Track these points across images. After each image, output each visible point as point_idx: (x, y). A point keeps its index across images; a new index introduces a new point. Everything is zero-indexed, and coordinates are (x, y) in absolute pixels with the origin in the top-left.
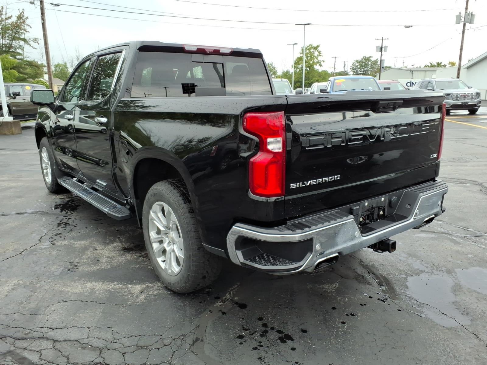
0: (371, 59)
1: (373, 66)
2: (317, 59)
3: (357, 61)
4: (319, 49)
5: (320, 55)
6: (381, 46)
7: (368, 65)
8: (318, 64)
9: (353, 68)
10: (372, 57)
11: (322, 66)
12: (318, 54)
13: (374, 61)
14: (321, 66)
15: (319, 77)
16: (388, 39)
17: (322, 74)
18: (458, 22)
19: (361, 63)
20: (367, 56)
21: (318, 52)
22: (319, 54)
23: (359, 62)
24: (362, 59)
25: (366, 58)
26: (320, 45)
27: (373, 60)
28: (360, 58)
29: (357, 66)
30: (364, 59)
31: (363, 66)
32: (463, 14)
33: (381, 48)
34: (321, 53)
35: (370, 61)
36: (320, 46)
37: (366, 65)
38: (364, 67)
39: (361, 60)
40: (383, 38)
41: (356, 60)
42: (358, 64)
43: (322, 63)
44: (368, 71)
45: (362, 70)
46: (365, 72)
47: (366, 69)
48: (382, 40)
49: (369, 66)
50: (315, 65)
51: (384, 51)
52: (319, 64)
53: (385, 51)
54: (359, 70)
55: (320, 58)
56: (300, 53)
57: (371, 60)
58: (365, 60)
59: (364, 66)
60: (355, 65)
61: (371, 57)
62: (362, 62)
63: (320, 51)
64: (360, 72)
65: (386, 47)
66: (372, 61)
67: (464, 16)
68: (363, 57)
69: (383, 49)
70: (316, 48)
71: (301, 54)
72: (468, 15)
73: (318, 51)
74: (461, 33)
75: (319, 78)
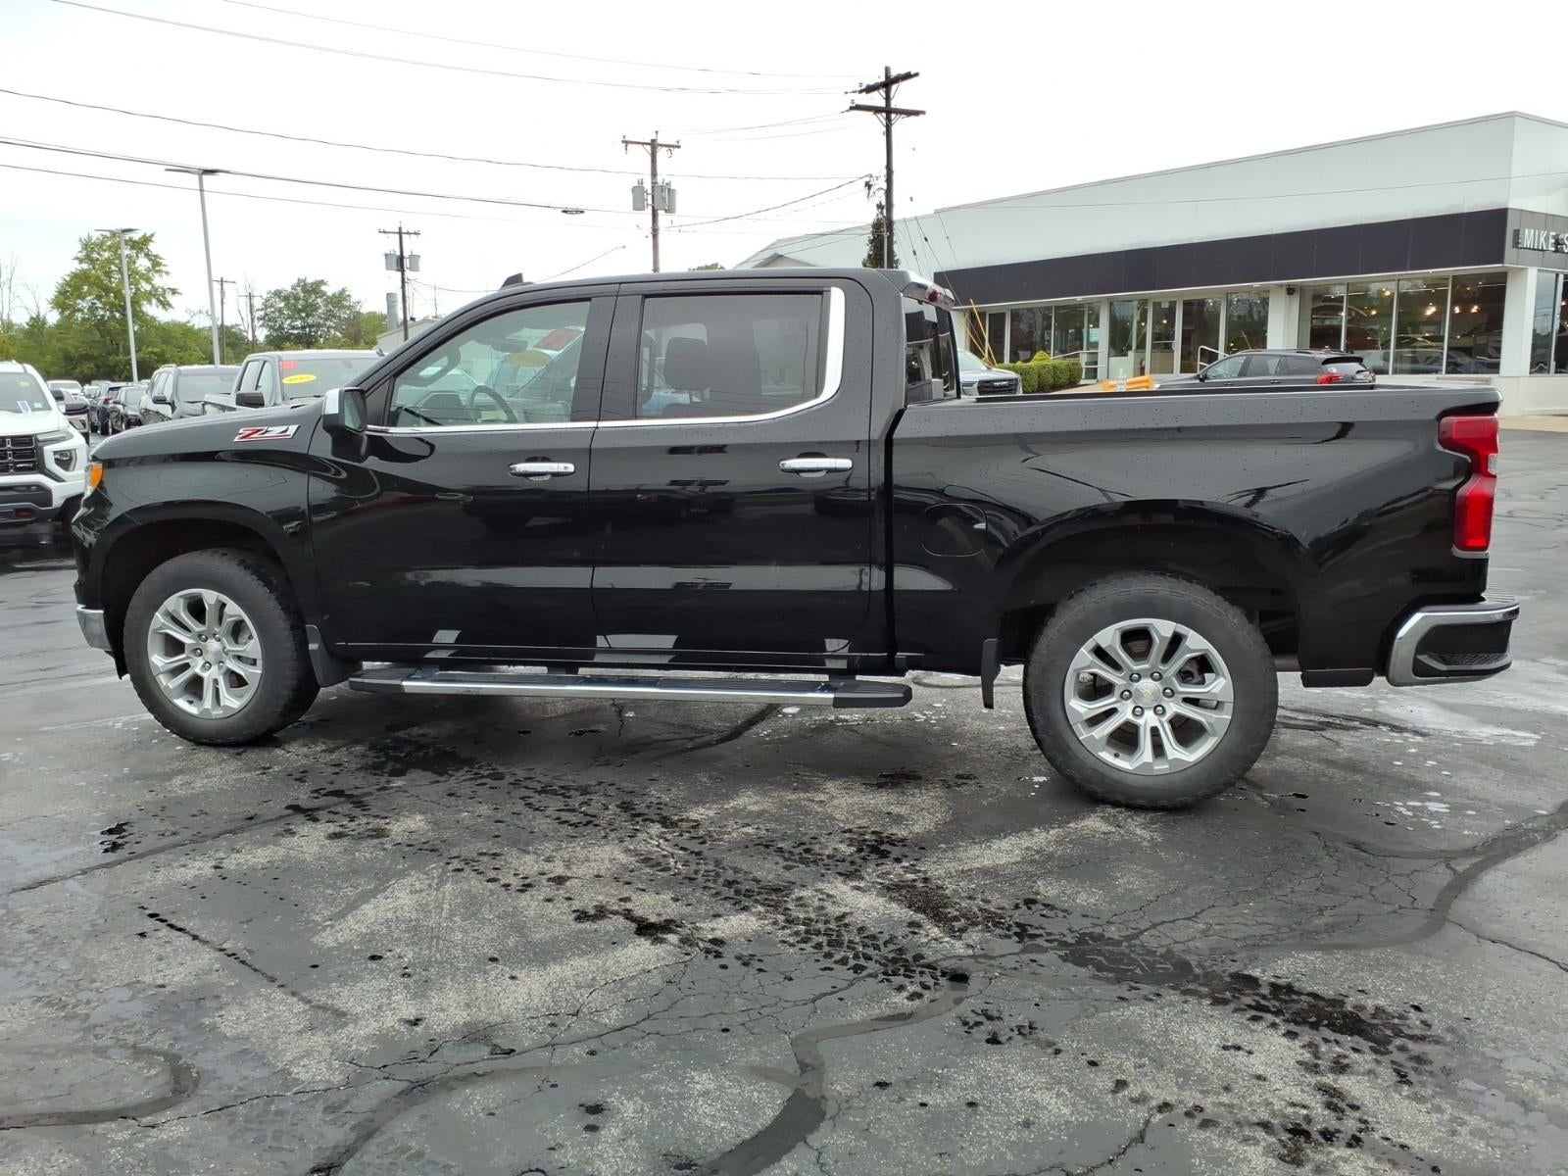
0: (323, 288)
1: (330, 311)
2: (148, 280)
3: (277, 294)
4: (153, 248)
5: (157, 269)
6: (398, 253)
7: (315, 307)
8: (154, 301)
9: (266, 315)
10: (325, 284)
11: (169, 305)
12: (149, 264)
13: (334, 295)
14: (165, 305)
15: (166, 342)
16: (415, 233)
17: (173, 335)
18: (638, 206)
19: (293, 301)
20: (310, 280)
21: (150, 260)
22: (153, 266)
23: (286, 299)
24: (293, 288)
25: (305, 285)
26: (152, 235)
27: (330, 294)
28: (286, 285)
29: (280, 310)
30: (299, 289)
31: (299, 311)
32: (648, 186)
33: (401, 258)
34: (159, 264)
35: (321, 297)
36: (153, 239)
37: (310, 309)
38: (303, 315)
39: (289, 290)
40: (404, 231)
41: (273, 290)
42: (282, 305)
43: (169, 297)
44: (318, 326)
45: (298, 323)
46: (307, 330)
47: (310, 321)
48: (397, 236)
49: (320, 311)
50: (145, 302)
51: (411, 269)
52: (158, 300)
53: (414, 267)
54: (288, 322)
55: (159, 281)
56: (77, 258)
57: (324, 294)
58: (305, 290)
59: (303, 312)
60: (272, 306)
61: (322, 282)
62: (297, 299)
63: (156, 256)
64: (293, 328)
65: (414, 258)
66: (328, 297)
67: (650, 191)
68: (295, 282)
69: (407, 263)
70: (141, 245)
71: (81, 261)
72: (662, 189)
73: (147, 255)
74: (651, 236)
75: (164, 347)
